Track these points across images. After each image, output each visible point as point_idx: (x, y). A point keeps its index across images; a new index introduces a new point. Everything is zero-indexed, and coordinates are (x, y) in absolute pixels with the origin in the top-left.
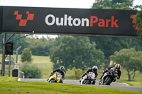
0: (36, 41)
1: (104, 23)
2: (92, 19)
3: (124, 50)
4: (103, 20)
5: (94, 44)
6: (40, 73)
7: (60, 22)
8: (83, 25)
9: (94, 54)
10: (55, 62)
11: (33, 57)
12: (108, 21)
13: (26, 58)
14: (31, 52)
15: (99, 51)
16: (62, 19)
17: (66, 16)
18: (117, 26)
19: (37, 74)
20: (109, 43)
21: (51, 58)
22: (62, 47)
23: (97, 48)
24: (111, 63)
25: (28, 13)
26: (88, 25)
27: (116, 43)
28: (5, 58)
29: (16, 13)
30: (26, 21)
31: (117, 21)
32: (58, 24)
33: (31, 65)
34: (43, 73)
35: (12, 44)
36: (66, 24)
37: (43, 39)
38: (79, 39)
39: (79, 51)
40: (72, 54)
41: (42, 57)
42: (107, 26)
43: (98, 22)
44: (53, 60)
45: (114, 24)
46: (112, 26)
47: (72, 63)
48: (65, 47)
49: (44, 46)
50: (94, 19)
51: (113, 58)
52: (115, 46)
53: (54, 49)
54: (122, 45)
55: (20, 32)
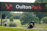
0: (15, 14)
1: (36, 8)
2: (32, 6)
3: (46, 17)
4: (36, 7)
5: (35, 15)
6: (16, 25)
7: (21, 7)
8: (29, 8)
9: (35, 18)
10: (22, 21)
11: (14, 20)
12: (38, 7)
13: (11, 20)
14: (13, 18)
15: (37, 17)
16: (22, 6)
17: (23, 5)
18: (41, 9)
19: (15, 25)
20: (41, 15)
21: (20, 20)
22: (24, 16)
23: (36, 16)
24: (41, 22)
25: (10, 4)
26: (31, 8)
27: (43, 14)
28: (2, 20)
29: (6, 4)
30: (9, 7)
31: (41, 7)
32: (20, 8)
33: (13, 23)
34: (17, 25)
35: (4, 15)
36: (23, 8)
37: (18, 13)
38: (30, 13)
39: (30, 18)
40: (28, 18)
41: (17, 20)
42: (37, 9)
43: (34, 7)
44: (21, 21)
45: (40, 8)
46: (39, 9)
47: (28, 22)
48: (25, 16)
49: (18, 16)
50: (33, 6)
51: (42, 20)
52: (43, 15)
53: (21, 17)
54: (45, 15)
55: (7, 11)
